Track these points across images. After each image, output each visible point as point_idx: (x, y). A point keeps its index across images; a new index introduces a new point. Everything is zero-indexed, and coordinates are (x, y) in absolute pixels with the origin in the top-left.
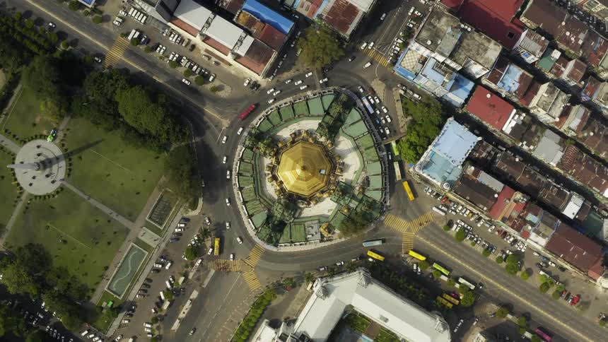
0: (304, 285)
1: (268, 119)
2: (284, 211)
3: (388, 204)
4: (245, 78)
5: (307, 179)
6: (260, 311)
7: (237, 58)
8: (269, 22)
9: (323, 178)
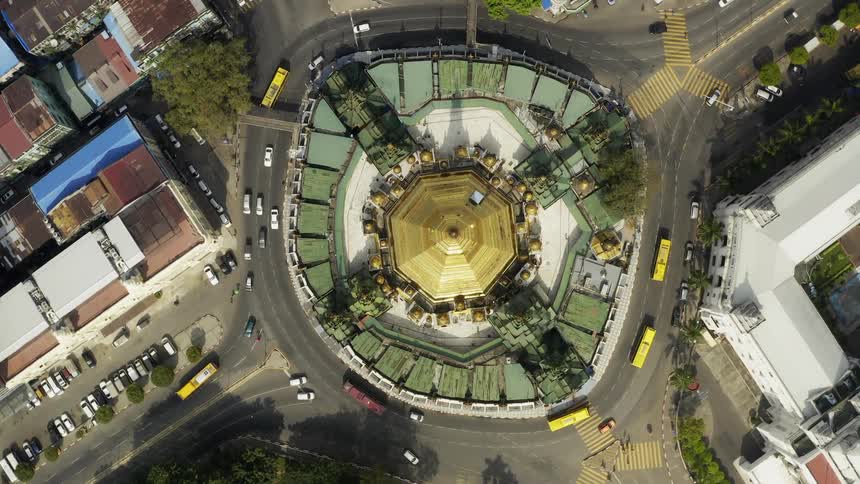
0: (699, 349)
1: (309, 266)
2: (526, 323)
3: (606, 91)
4: (201, 277)
5: (479, 239)
6: (713, 470)
7: (142, 272)
8: (96, 169)
9: (492, 203)
